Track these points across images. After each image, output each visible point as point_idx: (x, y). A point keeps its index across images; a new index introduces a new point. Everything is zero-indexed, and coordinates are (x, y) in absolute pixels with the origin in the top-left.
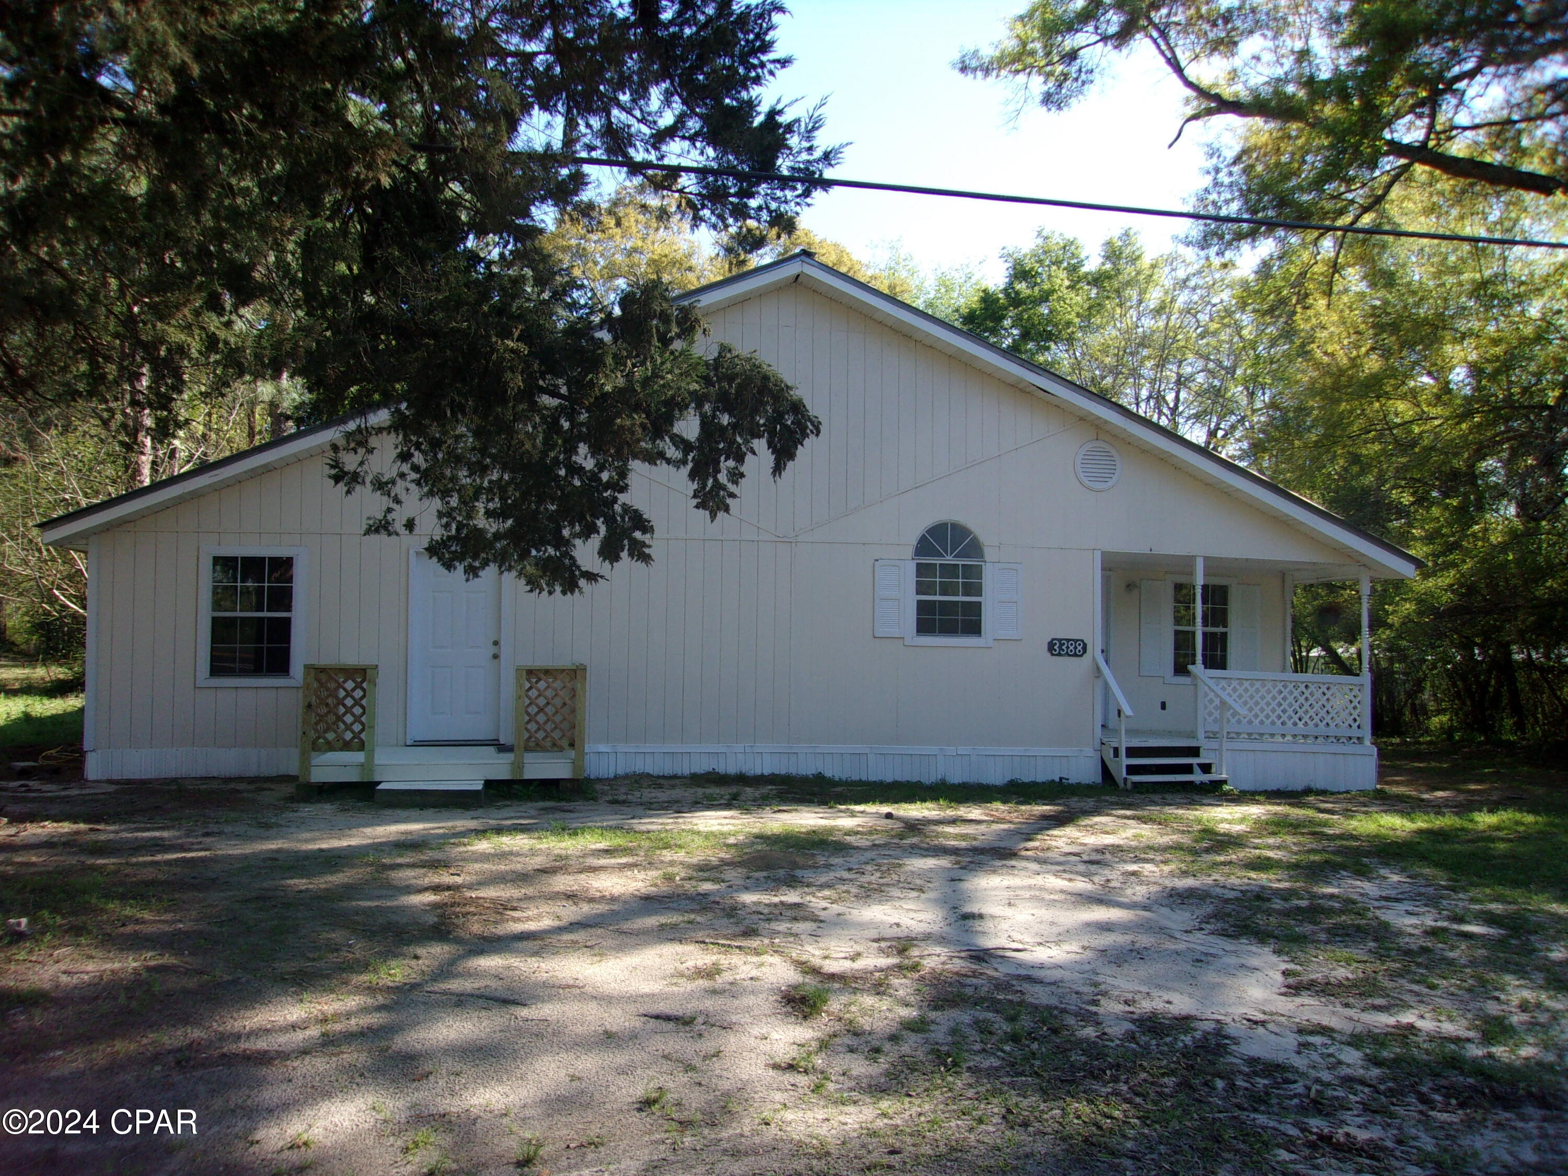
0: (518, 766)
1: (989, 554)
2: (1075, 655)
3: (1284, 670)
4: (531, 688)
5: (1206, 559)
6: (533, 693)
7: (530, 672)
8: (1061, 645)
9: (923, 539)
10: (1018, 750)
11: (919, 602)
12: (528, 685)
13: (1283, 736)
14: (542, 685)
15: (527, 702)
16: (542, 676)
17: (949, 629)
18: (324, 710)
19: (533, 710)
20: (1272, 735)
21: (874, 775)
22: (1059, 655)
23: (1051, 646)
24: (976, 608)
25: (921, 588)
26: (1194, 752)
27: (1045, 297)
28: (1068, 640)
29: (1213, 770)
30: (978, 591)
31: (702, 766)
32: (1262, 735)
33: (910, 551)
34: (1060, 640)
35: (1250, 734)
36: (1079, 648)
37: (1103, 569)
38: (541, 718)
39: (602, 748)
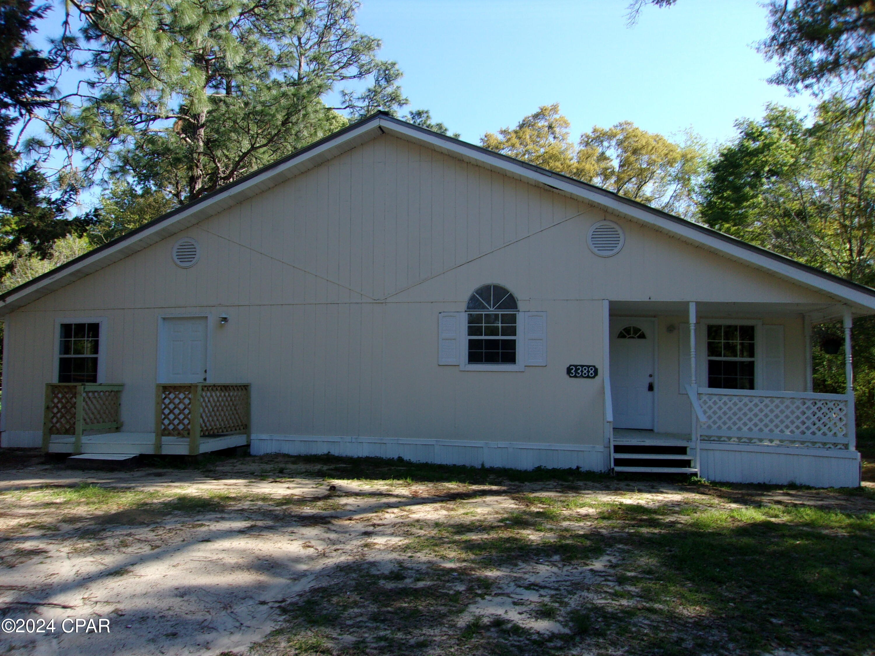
0: (159, 446)
1: (521, 305)
2: (588, 377)
3: (805, 390)
4: (165, 398)
5: (698, 304)
6: (167, 401)
7: (166, 388)
8: (577, 370)
9: (473, 299)
10: (543, 445)
11: (470, 341)
12: (164, 396)
13: (771, 441)
14: (172, 396)
15: (163, 406)
16: (172, 390)
17: (491, 359)
18: (55, 410)
19: (167, 411)
20: (761, 440)
21: (438, 460)
22: (575, 376)
23: (569, 371)
24: (512, 344)
25: (472, 331)
26: (682, 450)
27: (767, 147)
28: (582, 366)
29: (692, 465)
30: (513, 332)
31: (321, 450)
32: (750, 439)
33: (463, 306)
34: (576, 366)
35: (739, 438)
36: (592, 372)
37: (610, 315)
38: (172, 416)
39: (264, 436)
